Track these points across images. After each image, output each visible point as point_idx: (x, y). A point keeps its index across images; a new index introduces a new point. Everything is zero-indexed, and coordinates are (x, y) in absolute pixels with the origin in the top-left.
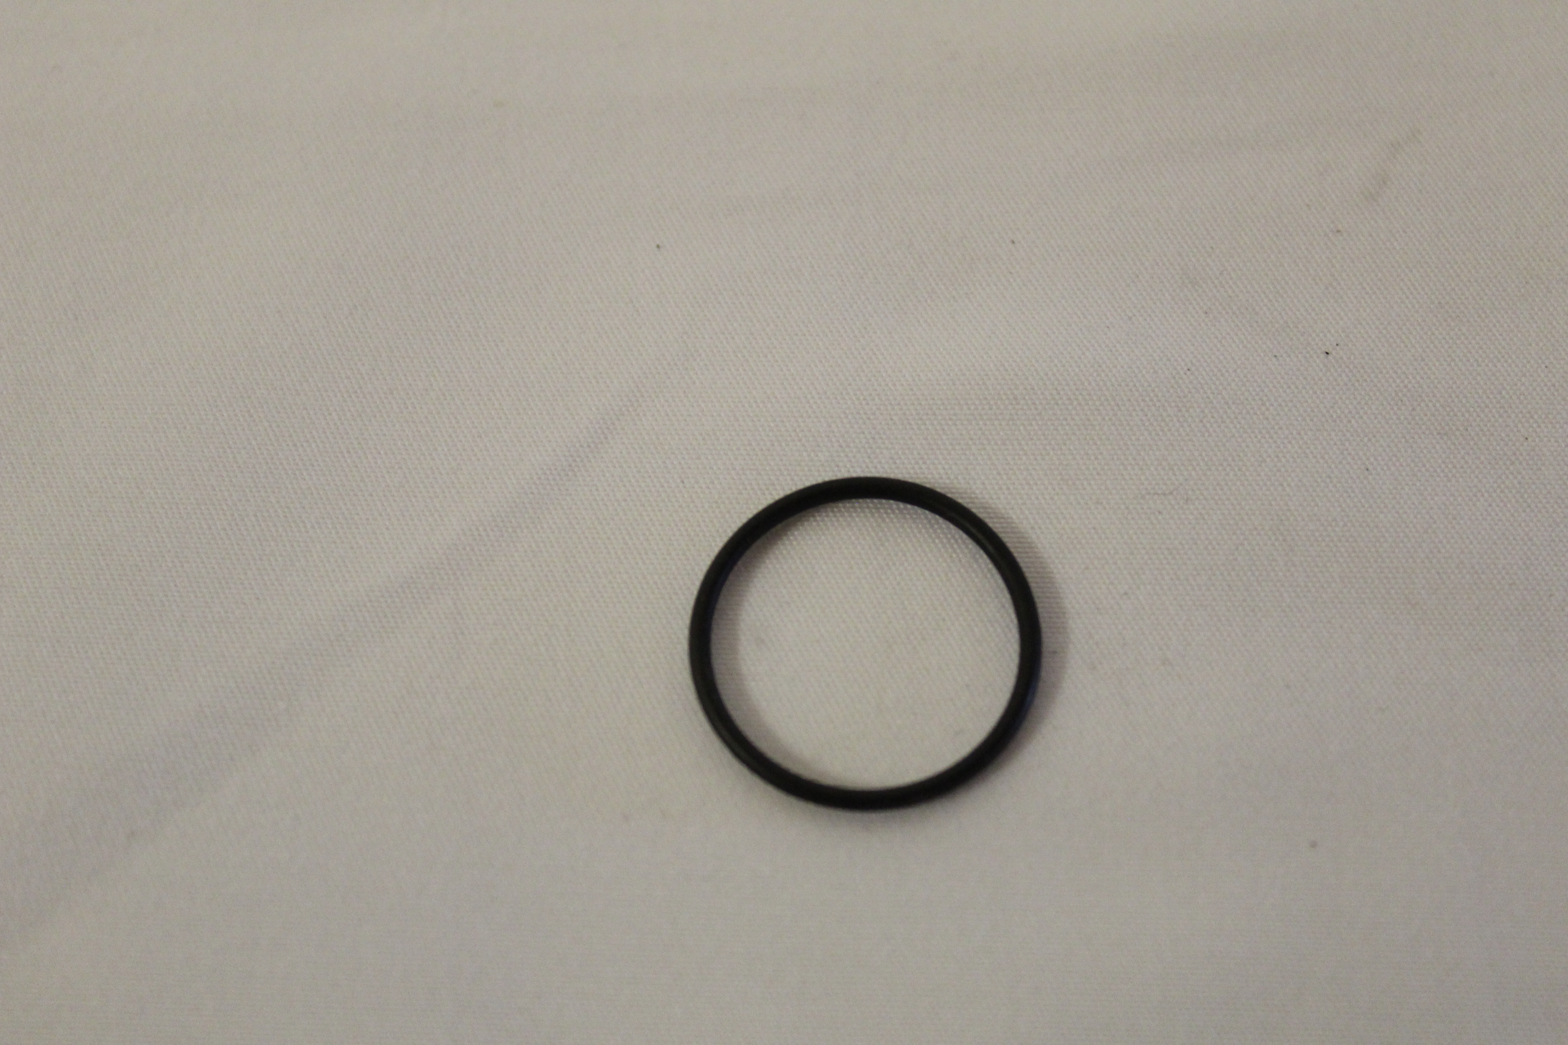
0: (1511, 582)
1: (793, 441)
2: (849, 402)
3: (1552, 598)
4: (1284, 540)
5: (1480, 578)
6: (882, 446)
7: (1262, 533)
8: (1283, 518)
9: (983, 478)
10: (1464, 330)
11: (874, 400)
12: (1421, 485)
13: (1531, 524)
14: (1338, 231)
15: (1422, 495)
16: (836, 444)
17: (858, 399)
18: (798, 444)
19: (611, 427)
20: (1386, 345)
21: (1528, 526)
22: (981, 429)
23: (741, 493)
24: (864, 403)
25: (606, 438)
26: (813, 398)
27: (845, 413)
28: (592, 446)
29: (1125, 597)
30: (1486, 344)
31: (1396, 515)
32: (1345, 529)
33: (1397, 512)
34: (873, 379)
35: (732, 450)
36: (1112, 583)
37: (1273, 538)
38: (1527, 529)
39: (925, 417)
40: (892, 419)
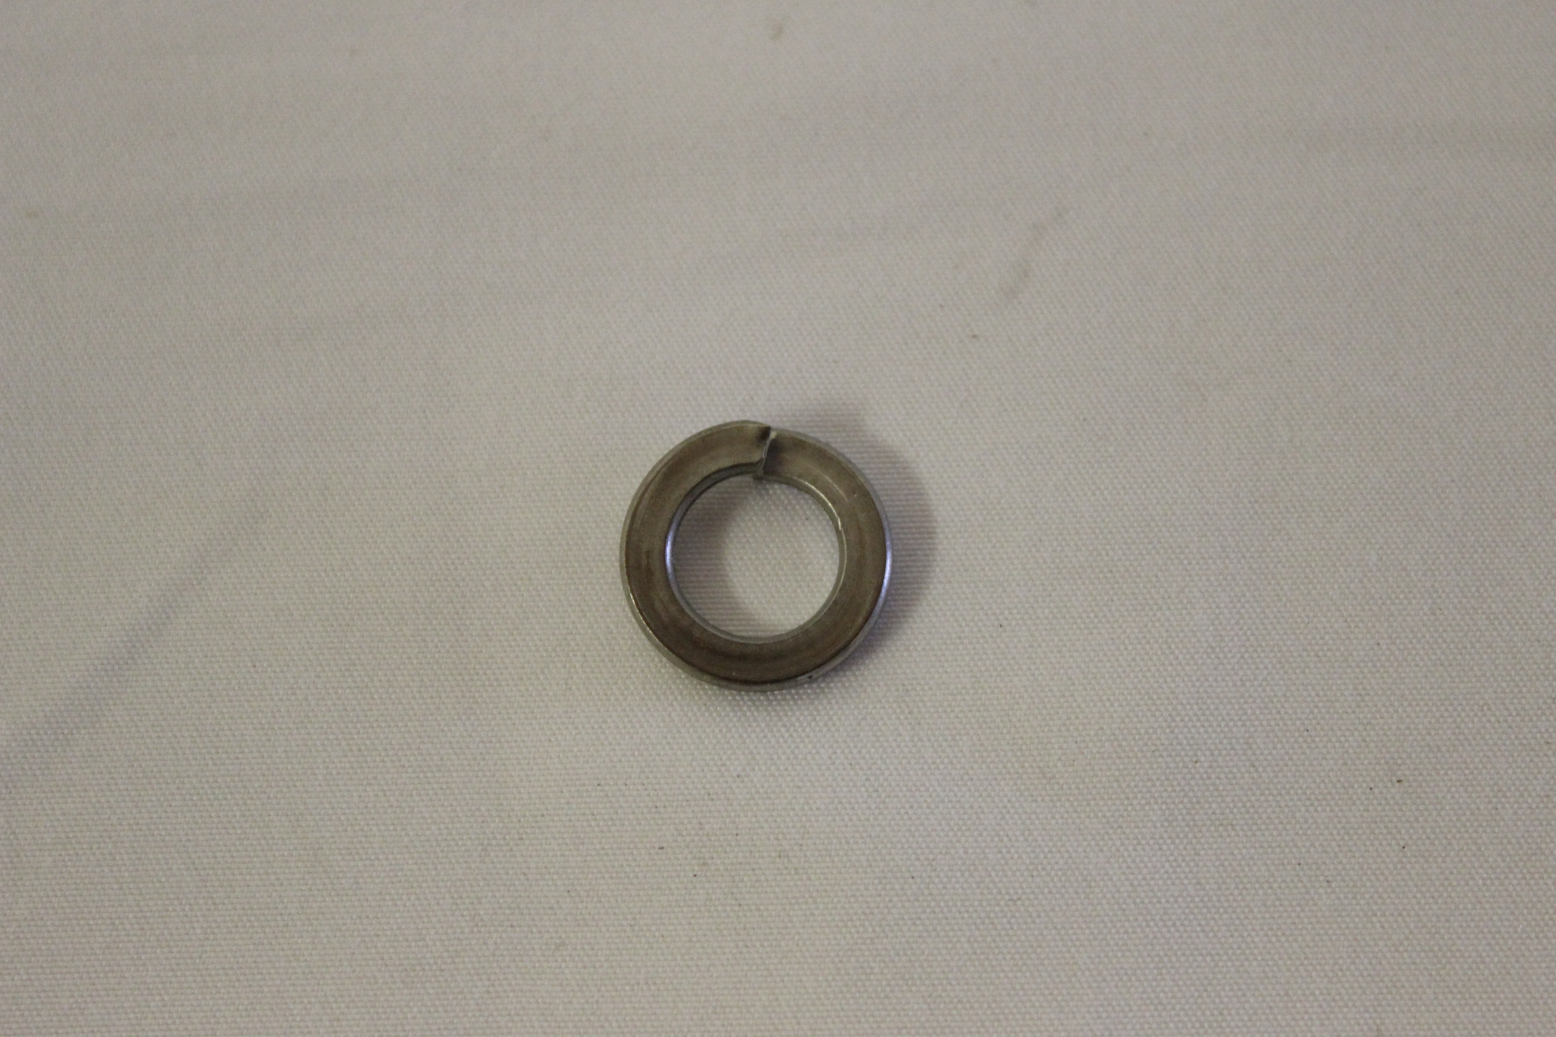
0: (1153, 748)
1: (375, 614)
2: (436, 567)
3: (1198, 765)
4: (910, 713)
5: (1120, 746)
6: (473, 616)
7: (887, 706)
8: (909, 688)
9: (584, 649)
10: (1111, 449)
11: (463, 564)
12: (1060, 640)
13: (1177, 679)
14: (974, 336)
15: (1059, 652)
16: (422, 617)
17: (446, 564)
18: (380, 617)
19: (174, 604)
20: (1025, 473)
21: (1174, 681)
22: (581, 594)
23: (318, 676)
24: (452, 567)
25: (168, 618)
26: (396, 563)
27: (431, 580)
28: (153, 627)
29: (738, 780)
30: (1134, 466)
31: (1032, 678)
32: (976, 697)
33: (1033, 675)
34: (461, 540)
35: (308, 626)
36: (724, 765)
37: (898, 711)
38: (1173, 685)
39: (519, 583)
40: (483, 586)
